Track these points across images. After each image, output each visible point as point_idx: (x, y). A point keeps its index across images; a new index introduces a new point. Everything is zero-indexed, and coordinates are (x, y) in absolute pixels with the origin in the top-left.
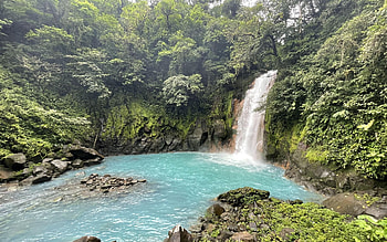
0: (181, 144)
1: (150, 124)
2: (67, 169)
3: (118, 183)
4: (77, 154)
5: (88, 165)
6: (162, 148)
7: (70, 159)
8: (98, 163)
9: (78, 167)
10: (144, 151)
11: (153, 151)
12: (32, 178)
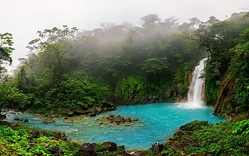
0: (158, 99)
1: (139, 88)
2: (101, 112)
3: (124, 121)
4: (105, 105)
5: (110, 110)
6: (146, 101)
7: (102, 107)
8: (114, 110)
9: (106, 111)
10: (136, 103)
11: (142, 103)
12: (90, 114)
